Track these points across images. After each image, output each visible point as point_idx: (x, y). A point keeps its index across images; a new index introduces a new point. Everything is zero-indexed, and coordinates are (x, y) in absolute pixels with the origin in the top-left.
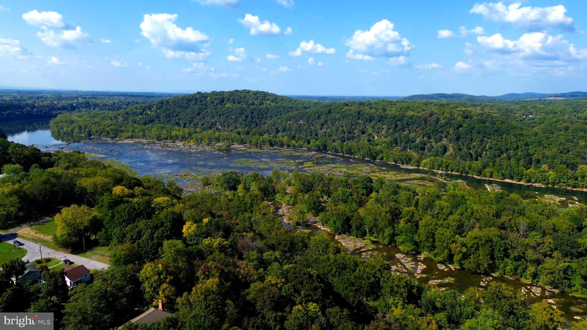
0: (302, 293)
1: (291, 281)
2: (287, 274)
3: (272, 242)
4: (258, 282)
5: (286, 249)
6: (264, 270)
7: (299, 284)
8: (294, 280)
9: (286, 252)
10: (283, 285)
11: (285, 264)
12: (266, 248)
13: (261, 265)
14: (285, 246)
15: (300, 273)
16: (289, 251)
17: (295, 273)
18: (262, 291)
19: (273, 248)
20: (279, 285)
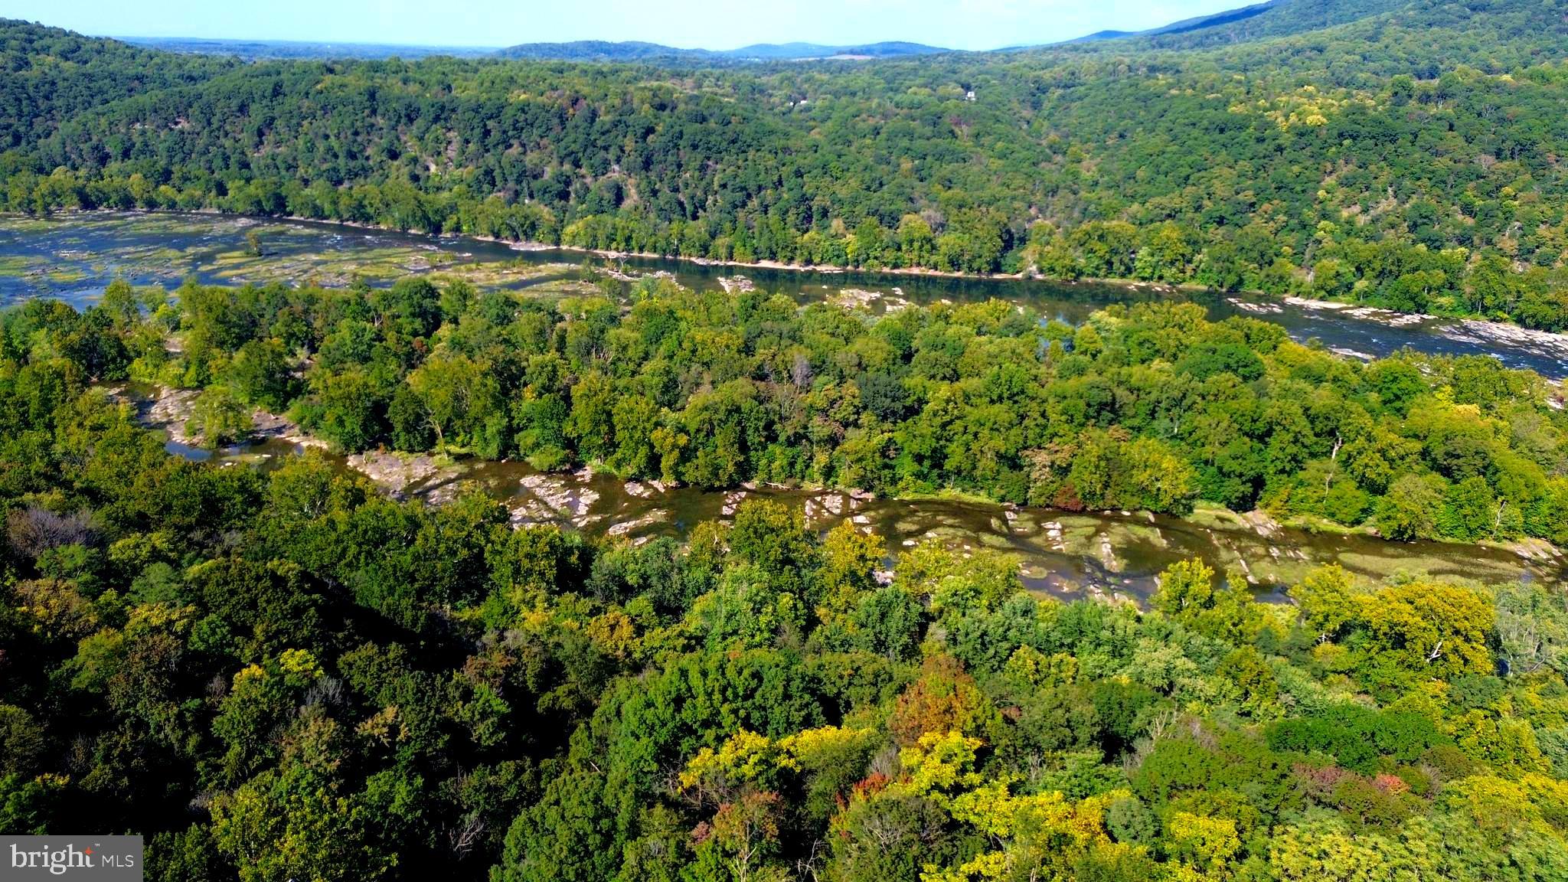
0: (258, 631)
1: (218, 607)
2: (201, 589)
3: (137, 508)
4: (103, 632)
5: (188, 520)
6: (121, 594)
7: (243, 608)
8: (226, 601)
9: (190, 528)
10: (191, 624)
11: (191, 563)
12: (116, 528)
13: (107, 579)
14: (187, 511)
15: (243, 580)
16: (200, 523)
17: (226, 583)
18: (123, 655)
19: (142, 523)
20: (179, 627)
